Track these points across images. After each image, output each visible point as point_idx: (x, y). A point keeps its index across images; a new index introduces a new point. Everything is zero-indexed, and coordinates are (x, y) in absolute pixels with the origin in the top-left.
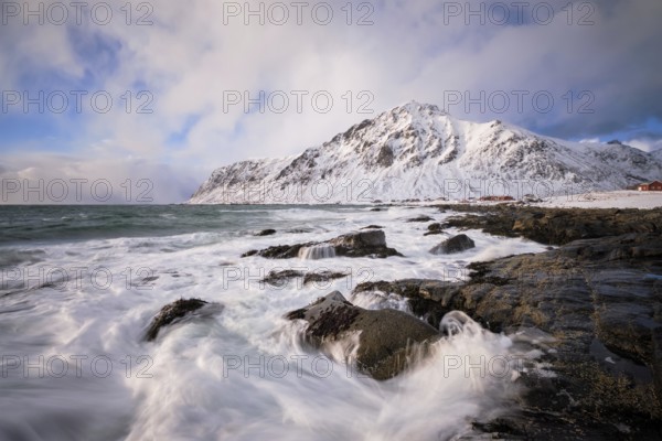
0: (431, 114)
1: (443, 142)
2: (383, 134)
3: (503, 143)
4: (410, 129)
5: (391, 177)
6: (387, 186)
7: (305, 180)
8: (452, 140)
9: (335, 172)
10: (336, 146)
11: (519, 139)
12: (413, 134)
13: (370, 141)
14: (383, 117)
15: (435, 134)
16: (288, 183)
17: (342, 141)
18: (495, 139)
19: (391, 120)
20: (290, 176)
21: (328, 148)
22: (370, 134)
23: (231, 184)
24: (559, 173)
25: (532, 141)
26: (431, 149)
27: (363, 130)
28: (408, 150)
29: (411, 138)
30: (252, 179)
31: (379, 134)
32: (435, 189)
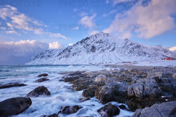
0: (107, 36)
1: (111, 45)
2: (93, 42)
3: (128, 45)
4: (101, 40)
5: (95, 56)
6: (94, 58)
7: (67, 56)
8: (114, 44)
9: (77, 54)
10: (78, 45)
11: (133, 44)
12: (102, 42)
13: (88, 44)
14: (93, 37)
15: (108, 42)
16: (61, 58)
17: (80, 44)
18: (126, 44)
19: (95, 38)
20: (62, 55)
21: (75, 46)
22: (88, 42)
23: (41, 58)
24: (144, 54)
25: (136, 45)
26: (107, 47)
27: (86, 40)
28: (100, 47)
29: (101, 43)
30: (49, 56)
31: (91, 42)
32: (108, 60)
